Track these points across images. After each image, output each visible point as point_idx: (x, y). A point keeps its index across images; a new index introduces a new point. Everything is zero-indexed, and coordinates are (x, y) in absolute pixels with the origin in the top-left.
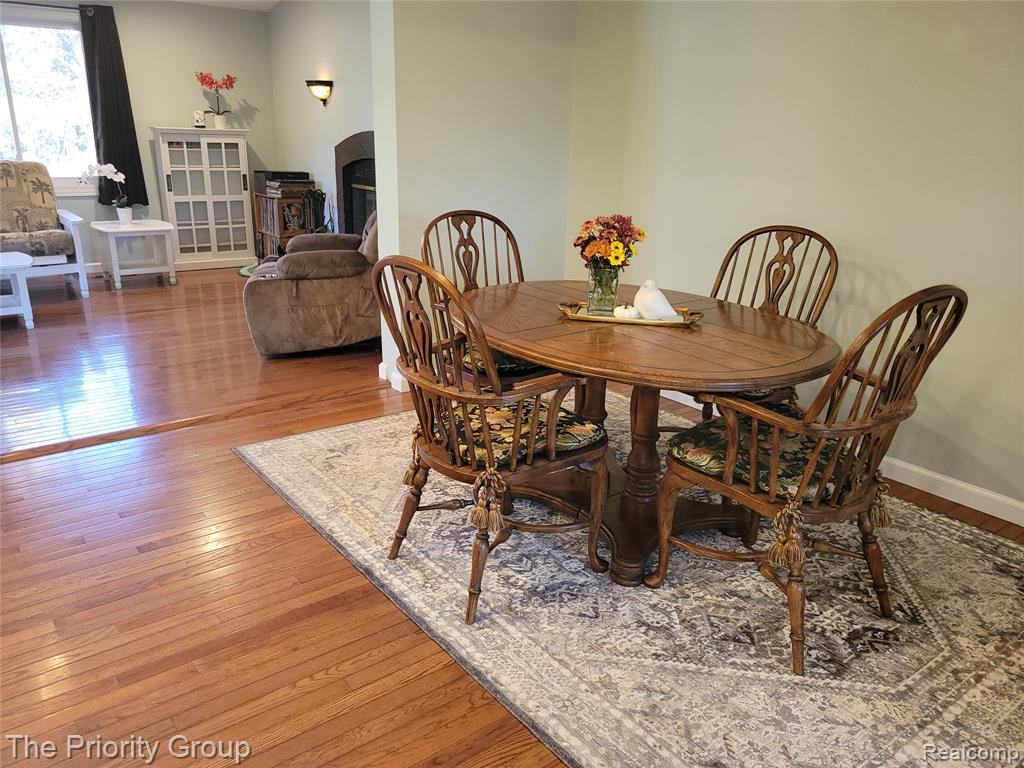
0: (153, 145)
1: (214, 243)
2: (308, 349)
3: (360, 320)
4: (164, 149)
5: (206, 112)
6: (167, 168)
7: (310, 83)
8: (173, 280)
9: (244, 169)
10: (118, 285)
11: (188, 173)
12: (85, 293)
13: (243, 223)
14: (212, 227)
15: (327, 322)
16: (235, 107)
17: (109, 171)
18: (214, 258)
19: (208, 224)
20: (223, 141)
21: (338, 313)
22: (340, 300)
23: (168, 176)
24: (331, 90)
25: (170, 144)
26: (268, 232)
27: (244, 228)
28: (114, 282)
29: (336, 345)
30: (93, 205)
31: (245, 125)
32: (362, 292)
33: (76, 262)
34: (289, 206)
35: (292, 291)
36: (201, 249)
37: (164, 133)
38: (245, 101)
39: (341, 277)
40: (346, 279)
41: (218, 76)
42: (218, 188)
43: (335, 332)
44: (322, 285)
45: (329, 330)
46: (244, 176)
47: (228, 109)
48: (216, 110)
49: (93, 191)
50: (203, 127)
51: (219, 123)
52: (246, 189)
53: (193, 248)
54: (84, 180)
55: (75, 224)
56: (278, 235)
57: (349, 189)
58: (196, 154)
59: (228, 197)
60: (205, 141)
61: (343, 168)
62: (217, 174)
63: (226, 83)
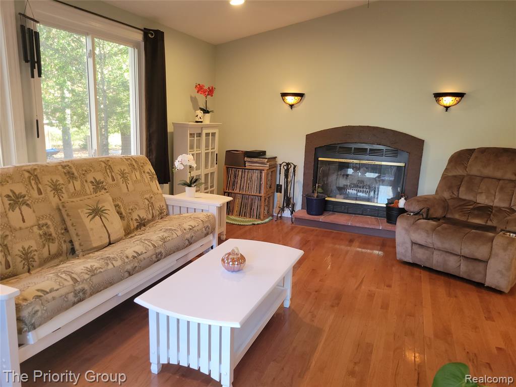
56: (262, 194)
57: (316, 161)
58: (199, 142)
59: (210, 170)
60: (205, 132)
61: (316, 148)
62: (207, 154)
63: (211, 92)
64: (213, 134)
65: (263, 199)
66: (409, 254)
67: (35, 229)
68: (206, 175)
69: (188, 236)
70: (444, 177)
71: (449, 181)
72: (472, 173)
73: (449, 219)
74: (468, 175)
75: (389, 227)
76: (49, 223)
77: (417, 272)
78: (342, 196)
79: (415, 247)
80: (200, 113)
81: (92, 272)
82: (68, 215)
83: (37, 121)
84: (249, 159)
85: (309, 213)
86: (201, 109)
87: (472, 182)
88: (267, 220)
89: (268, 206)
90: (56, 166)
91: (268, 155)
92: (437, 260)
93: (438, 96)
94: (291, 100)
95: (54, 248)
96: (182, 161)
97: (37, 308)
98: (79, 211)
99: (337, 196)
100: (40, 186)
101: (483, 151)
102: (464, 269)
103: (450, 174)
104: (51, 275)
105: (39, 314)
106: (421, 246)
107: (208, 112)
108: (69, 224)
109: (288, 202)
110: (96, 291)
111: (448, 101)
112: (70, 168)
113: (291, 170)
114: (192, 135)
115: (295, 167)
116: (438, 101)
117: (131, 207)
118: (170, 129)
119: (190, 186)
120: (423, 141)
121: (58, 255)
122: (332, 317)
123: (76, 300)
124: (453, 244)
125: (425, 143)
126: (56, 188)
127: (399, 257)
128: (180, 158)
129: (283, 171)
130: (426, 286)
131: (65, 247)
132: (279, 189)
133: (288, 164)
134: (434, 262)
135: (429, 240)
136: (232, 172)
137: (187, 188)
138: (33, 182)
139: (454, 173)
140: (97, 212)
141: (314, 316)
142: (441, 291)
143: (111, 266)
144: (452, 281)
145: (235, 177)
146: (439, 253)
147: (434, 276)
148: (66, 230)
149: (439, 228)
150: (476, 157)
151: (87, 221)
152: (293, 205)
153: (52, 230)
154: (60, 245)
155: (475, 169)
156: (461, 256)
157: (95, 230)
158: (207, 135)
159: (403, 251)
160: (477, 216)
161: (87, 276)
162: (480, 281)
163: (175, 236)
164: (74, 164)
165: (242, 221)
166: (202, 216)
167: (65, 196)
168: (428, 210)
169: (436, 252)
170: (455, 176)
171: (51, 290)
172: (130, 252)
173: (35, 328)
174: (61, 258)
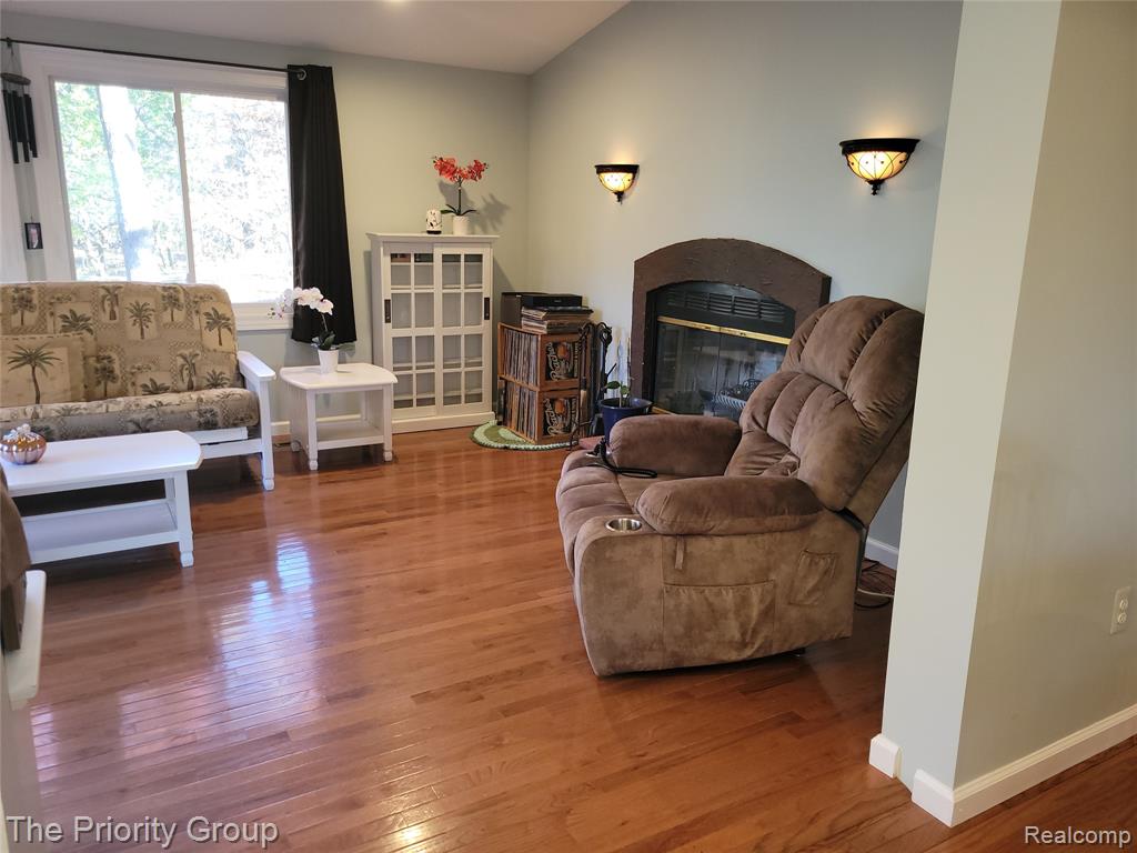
0: (370, 259)
1: (439, 394)
2: (686, 664)
3: (794, 613)
4: (385, 263)
5: (443, 212)
6: (386, 290)
7: (601, 169)
8: (388, 456)
9: (487, 290)
10: (313, 464)
11: (413, 295)
12: (268, 482)
13: (480, 364)
14: (439, 371)
15: (731, 615)
16: (478, 205)
17: (314, 298)
18: (438, 414)
19: (433, 367)
20: (462, 251)
21: (755, 599)
22: (762, 575)
23: (387, 302)
24: (634, 178)
25: (394, 256)
26: (518, 381)
27: (481, 371)
28: (308, 460)
29: (740, 658)
30: (283, 343)
31: (490, 229)
32: (805, 559)
33: (260, 437)
34: (555, 345)
35: (674, 558)
36: (421, 402)
37: (387, 242)
38: (492, 197)
39: (770, 531)
40: (778, 535)
41: (464, 163)
42: (451, 318)
43: (743, 634)
44: (729, 549)
45: (733, 630)
46: (487, 300)
47: (470, 207)
48: (457, 209)
49: (286, 323)
50: (438, 232)
51: (459, 226)
52: (487, 318)
53: (412, 400)
54: (278, 310)
55: (264, 381)
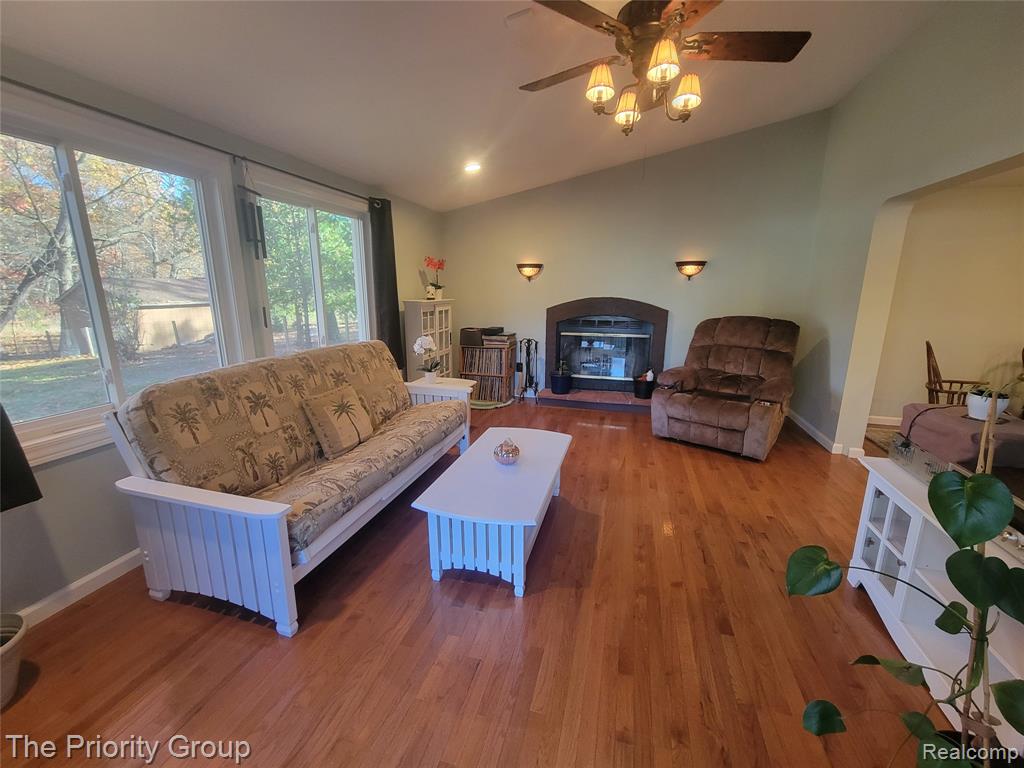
56: (503, 375)
57: (559, 336)
58: (432, 320)
59: (444, 351)
60: (438, 309)
61: (558, 323)
62: (441, 334)
63: (440, 265)
64: (446, 311)
65: (504, 380)
66: (665, 429)
67: (280, 432)
68: (441, 357)
69: (444, 428)
70: (692, 348)
71: (698, 351)
72: (720, 342)
73: (701, 390)
74: (715, 345)
75: (640, 402)
76: (294, 425)
77: (675, 446)
78: (586, 372)
79: (672, 421)
80: (431, 289)
81: (357, 477)
82: (313, 414)
83: (264, 308)
84: (488, 338)
85: (554, 392)
86: (433, 285)
87: (719, 351)
88: (509, 402)
89: (509, 387)
90: (293, 359)
91: (507, 331)
92: (694, 433)
93: (680, 264)
94: (528, 271)
95: (301, 451)
96: (421, 345)
97: (309, 523)
98: (325, 408)
99: (582, 372)
100: (279, 383)
101: (729, 319)
102: (721, 440)
103: (697, 345)
104: (314, 485)
105: (311, 528)
106: (677, 420)
107: (440, 287)
108: (315, 424)
109: (531, 381)
110: (363, 497)
111: (690, 270)
112: (308, 360)
113: (533, 346)
114: (425, 314)
115: (537, 343)
116: (680, 270)
117: (374, 400)
118: (401, 308)
119: (430, 371)
120: (667, 311)
121: (306, 459)
122: (605, 501)
123: (345, 509)
124: (711, 416)
125: (669, 314)
126: (297, 385)
127: (654, 433)
128: (419, 341)
129: (524, 349)
130: (688, 462)
131: (313, 450)
132: (519, 368)
133: (529, 341)
134: (692, 435)
135: (687, 414)
136: (468, 353)
137: (427, 374)
138: (271, 380)
139: (702, 343)
140: (343, 408)
141: (586, 503)
142: (703, 465)
143: (374, 469)
144: (709, 453)
145: (472, 357)
146: (696, 425)
147: (692, 449)
148: (312, 430)
149: (695, 401)
150: (722, 327)
151: (333, 418)
152: (537, 385)
153: (297, 432)
154: (307, 448)
155: (722, 339)
156: (717, 428)
157: (344, 429)
158: (441, 312)
159: (659, 427)
160: (727, 387)
161: (353, 483)
162: (737, 451)
163: (431, 429)
164: (310, 355)
165: (482, 405)
166: (453, 404)
167: (306, 392)
168: (682, 383)
169: (692, 425)
170: (702, 347)
171: (320, 502)
172: (390, 451)
173: (307, 546)
174: (309, 463)
